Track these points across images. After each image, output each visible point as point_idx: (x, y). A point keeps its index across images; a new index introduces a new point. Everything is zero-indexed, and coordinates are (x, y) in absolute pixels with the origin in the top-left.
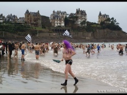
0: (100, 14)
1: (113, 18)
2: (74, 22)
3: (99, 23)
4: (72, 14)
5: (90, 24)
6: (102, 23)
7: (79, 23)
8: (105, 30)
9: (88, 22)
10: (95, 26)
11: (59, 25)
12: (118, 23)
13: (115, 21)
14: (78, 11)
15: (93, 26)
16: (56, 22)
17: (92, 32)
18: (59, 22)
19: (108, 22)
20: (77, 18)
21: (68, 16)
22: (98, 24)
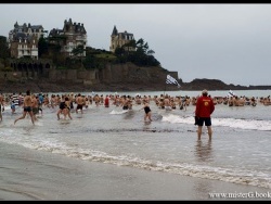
0: (115, 31)
1: (141, 41)
2: (59, 47)
3: (113, 51)
4: (54, 32)
5: (92, 52)
6: (119, 51)
7: (70, 50)
8: (126, 66)
9: (89, 49)
10: (104, 56)
11: (26, 54)
12: (151, 52)
13: (146, 46)
14: (68, 25)
15: (99, 56)
16: (20, 47)
17: (96, 70)
18: (26, 47)
19: (131, 49)
20: (65, 39)
21: (46, 35)
22: (110, 53)
